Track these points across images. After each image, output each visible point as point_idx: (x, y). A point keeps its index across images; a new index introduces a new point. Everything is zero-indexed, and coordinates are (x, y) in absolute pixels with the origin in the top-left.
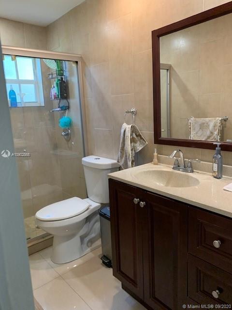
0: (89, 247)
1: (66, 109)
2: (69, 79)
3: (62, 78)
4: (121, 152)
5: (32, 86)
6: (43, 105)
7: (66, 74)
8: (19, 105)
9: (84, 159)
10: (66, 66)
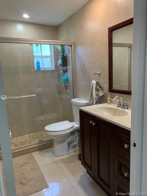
0: (73, 149)
1: (65, 72)
2: (67, 55)
3: (64, 55)
4: (91, 97)
5: (49, 59)
6: (54, 69)
7: (66, 52)
8: (41, 70)
9: (73, 100)
10: (66, 48)
